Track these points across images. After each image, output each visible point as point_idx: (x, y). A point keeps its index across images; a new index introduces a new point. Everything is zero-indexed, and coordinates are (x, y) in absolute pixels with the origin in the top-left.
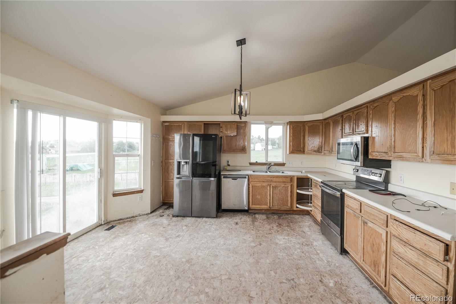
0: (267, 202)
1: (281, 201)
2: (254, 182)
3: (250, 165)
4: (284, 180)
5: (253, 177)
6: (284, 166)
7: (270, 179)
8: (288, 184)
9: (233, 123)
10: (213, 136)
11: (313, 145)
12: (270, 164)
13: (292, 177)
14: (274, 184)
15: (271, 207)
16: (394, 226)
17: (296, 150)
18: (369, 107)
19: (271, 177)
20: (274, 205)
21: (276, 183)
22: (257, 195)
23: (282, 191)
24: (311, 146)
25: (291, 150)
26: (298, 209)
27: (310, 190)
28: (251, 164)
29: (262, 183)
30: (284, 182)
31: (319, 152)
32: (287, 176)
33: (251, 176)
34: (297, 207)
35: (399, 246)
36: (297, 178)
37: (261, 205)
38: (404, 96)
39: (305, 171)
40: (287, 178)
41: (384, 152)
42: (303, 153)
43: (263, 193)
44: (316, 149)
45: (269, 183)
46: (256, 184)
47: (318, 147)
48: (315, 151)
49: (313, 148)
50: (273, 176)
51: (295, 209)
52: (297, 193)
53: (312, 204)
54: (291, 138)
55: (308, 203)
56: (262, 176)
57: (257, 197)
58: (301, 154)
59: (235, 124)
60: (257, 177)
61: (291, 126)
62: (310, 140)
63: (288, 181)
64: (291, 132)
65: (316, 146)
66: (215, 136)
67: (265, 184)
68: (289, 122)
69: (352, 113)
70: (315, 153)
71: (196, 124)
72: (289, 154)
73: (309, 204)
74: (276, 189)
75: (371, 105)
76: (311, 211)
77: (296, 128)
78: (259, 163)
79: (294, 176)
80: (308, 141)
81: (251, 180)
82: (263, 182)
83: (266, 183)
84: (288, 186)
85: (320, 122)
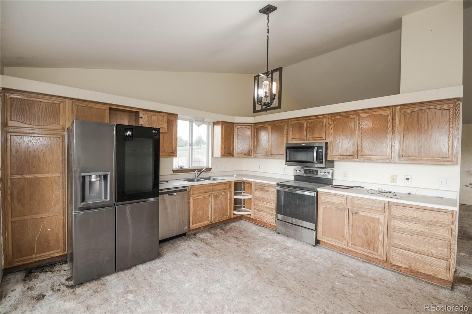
0: (209, 217)
1: (222, 211)
2: (195, 194)
3: (174, 173)
4: (225, 187)
5: (194, 188)
6: (210, 171)
7: (212, 188)
8: (228, 190)
9: (162, 114)
10: (154, 131)
11: (243, 148)
12: (201, 169)
13: (230, 182)
14: (215, 193)
15: (212, 221)
16: (398, 210)
17: (227, 153)
18: (327, 118)
19: (213, 186)
20: (215, 218)
21: (217, 192)
22: (198, 211)
23: (222, 200)
24: (241, 149)
25: (223, 153)
26: (235, 216)
27: (242, 194)
28: (175, 171)
29: (203, 194)
30: (224, 189)
31: (249, 155)
32: (227, 183)
33: (192, 187)
34: (234, 214)
35: (402, 224)
36: (234, 183)
37: (202, 222)
38: (373, 114)
39: (237, 175)
40: (227, 184)
41: (349, 155)
42: (232, 156)
43: (204, 206)
44: (246, 152)
45: (211, 193)
46: (197, 196)
47: (248, 150)
48: (245, 154)
49: (243, 151)
50: (215, 184)
51: (232, 216)
52: (234, 199)
53: (245, 208)
54: (223, 140)
55: (241, 207)
56: (204, 185)
57: (199, 212)
58: (230, 157)
59: (164, 115)
60: (199, 187)
61: (223, 127)
62: (240, 142)
63: (227, 188)
64: (223, 133)
65: (246, 149)
66: (156, 132)
67: (206, 195)
68: (222, 121)
69: (304, 121)
70: (245, 156)
71: (95, 107)
72: (221, 157)
73: (242, 209)
74: (217, 198)
75: (333, 116)
76: (250, 215)
77: (227, 129)
78: (185, 170)
79: (232, 181)
80: (238, 144)
81: (191, 192)
82: (205, 192)
83: (207, 193)
84: (228, 193)
85: (250, 125)
